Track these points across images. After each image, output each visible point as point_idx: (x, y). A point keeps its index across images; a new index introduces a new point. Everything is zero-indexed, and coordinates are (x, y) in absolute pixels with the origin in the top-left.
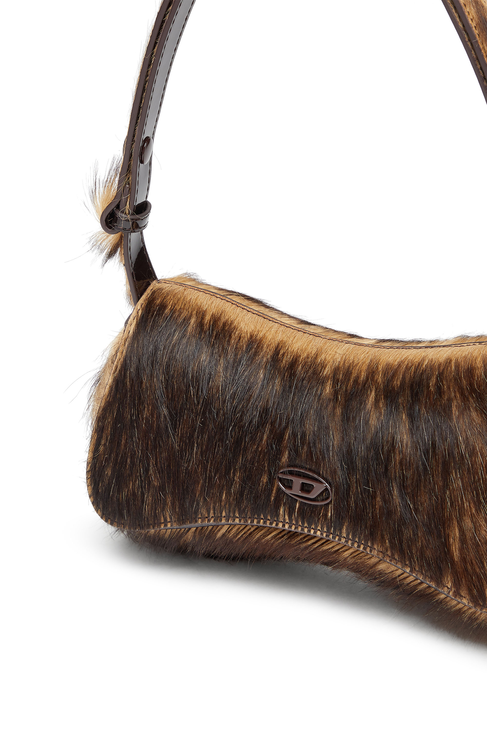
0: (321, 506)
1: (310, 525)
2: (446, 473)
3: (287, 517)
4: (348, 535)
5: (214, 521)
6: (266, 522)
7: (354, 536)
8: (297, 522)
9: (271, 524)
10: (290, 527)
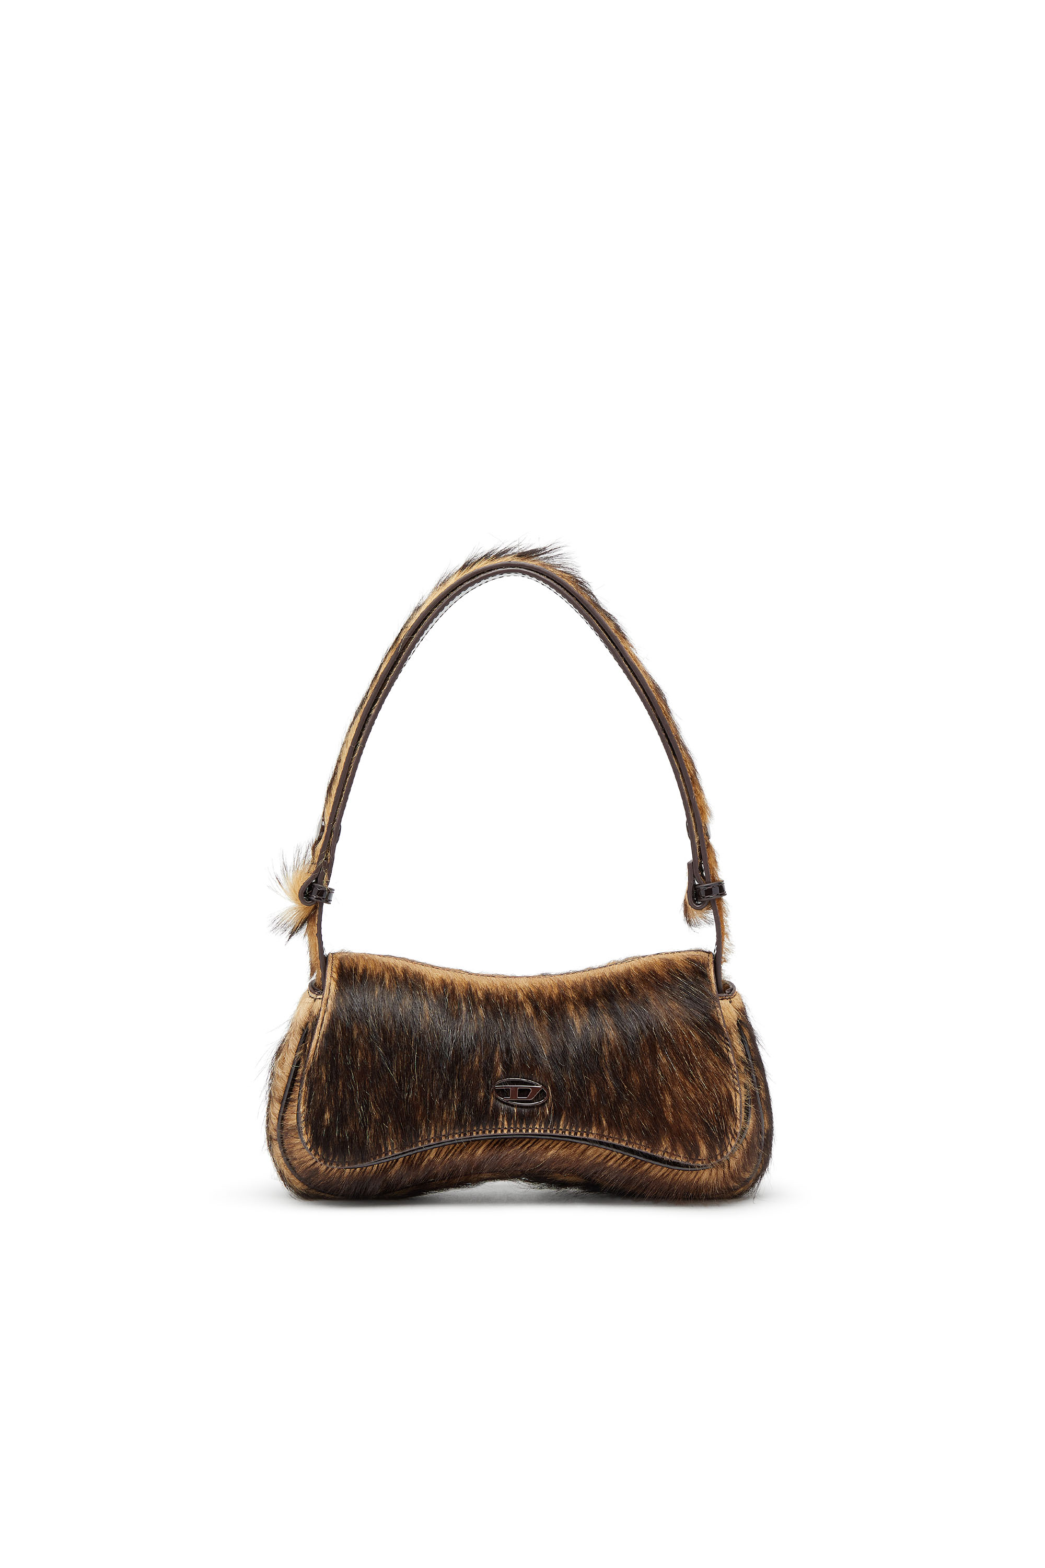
0: (538, 1106)
1: (527, 1125)
2: (654, 1052)
3: (506, 1123)
4: (565, 1127)
5: (434, 1141)
6: (485, 1131)
7: (571, 1127)
8: (515, 1125)
9: (490, 1132)
10: (509, 1131)
